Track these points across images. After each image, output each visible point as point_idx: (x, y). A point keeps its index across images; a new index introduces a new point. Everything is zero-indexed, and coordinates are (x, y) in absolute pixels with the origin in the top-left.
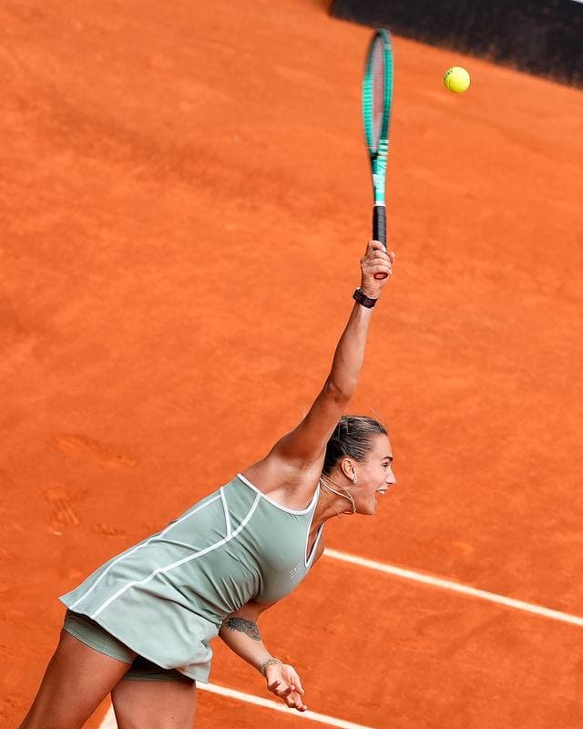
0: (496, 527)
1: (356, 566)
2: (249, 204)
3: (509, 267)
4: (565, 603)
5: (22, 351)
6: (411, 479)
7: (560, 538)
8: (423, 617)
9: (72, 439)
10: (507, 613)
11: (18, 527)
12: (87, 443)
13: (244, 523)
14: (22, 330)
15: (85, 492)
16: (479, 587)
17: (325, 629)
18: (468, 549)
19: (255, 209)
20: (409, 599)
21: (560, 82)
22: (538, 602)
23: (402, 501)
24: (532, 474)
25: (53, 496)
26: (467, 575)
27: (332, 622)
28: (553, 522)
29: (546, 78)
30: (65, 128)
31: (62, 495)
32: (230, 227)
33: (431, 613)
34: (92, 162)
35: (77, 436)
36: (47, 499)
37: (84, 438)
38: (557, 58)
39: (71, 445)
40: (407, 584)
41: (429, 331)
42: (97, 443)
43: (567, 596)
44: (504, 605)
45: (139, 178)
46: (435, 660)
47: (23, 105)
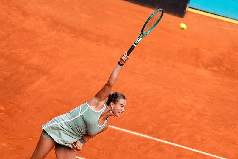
0: (157, 122)
1: (123, 131)
2: (98, 44)
3: (161, 60)
4: (173, 141)
5: (43, 79)
6: (137, 111)
7: (173, 125)
8: (139, 144)
9: (55, 100)
10: (160, 143)
11: (42, 121)
12: (59, 101)
13: (83, 112)
14: (44, 74)
15: (58, 113)
16: (153, 137)
17: (116, 147)
18: (151, 127)
19: (100, 45)
20: (136, 139)
21: (173, 15)
22: (167, 140)
23: (135, 116)
24: (166, 109)
25: (51, 114)
26: (150, 134)
27: (118, 145)
28: (171, 121)
29: (170, 14)
30: (54, 25)
31: (53, 114)
32: (94, 49)
33: (142, 143)
34: (61, 33)
35: (57, 100)
36: (49, 115)
37: (58, 100)
38: (173, 9)
39: (55, 102)
40: (136, 136)
41: (141, 75)
42: (61, 101)
43: (174, 139)
44: (159, 141)
45: (72, 37)
46: (142, 154)
47: (44, 20)
